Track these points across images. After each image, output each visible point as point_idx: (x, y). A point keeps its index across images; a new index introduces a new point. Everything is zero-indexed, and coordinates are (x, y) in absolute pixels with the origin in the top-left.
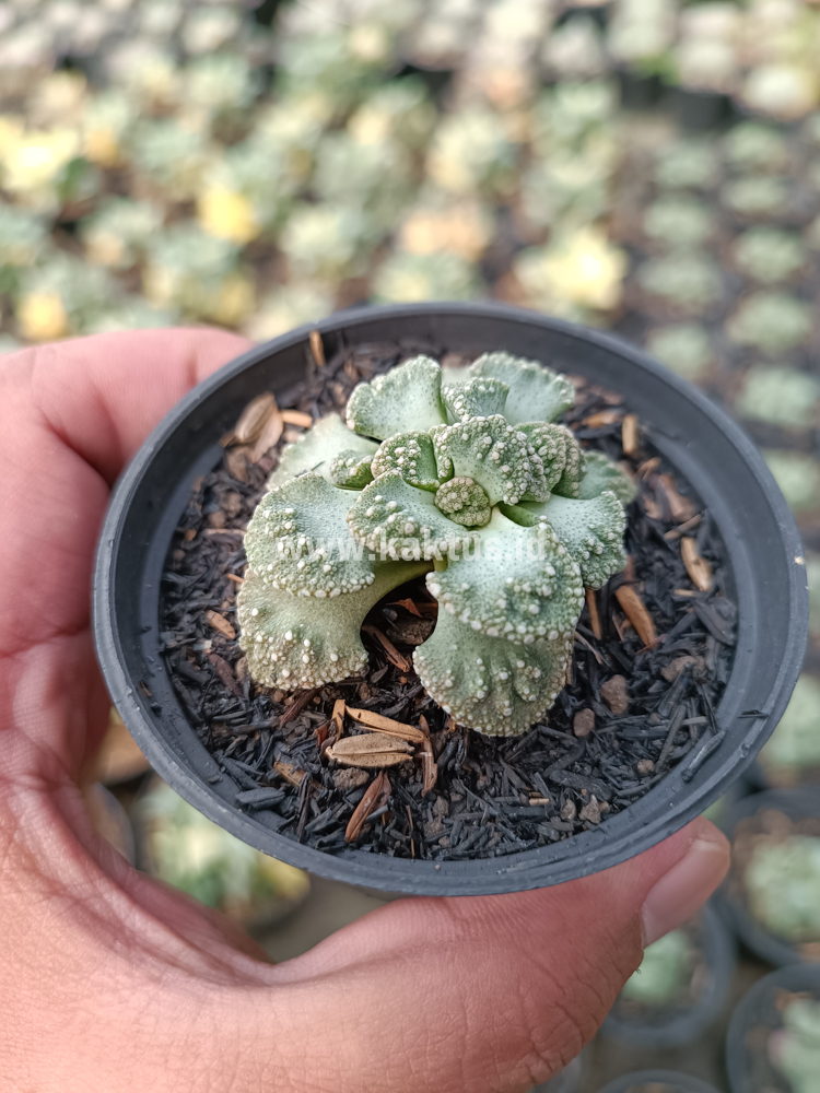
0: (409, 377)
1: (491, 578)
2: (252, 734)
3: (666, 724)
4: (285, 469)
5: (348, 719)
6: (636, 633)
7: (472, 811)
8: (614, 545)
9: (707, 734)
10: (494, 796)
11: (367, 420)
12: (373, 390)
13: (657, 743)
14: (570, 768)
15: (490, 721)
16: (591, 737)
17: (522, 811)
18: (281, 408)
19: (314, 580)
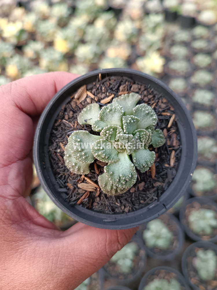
0: (116, 110)
1: (118, 172)
2: (64, 174)
3: (150, 195)
4: (83, 116)
5: (84, 179)
6: (151, 173)
7: (104, 201)
8: (149, 166)
9: (156, 201)
10: (109, 200)
11: (103, 119)
12: (107, 110)
13: (146, 198)
14: (126, 199)
15: (110, 194)
16: (133, 193)
17: (114, 205)
18: (87, 90)
19: (80, 159)
